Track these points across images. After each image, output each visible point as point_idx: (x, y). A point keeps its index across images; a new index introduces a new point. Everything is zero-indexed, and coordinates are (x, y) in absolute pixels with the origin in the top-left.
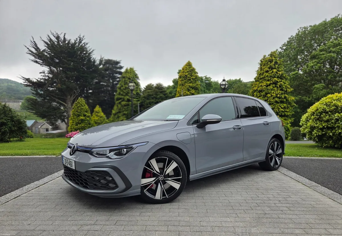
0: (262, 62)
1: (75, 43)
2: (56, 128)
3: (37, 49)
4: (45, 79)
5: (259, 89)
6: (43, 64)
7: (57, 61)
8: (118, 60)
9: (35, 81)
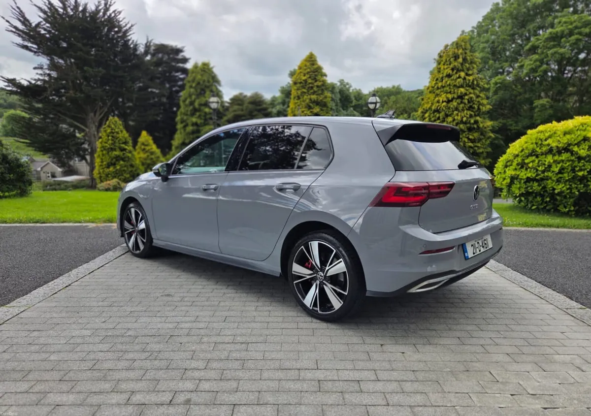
0: (441, 57)
1: (97, 11)
2: (70, 171)
3: (25, 21)
4: (44, 81)
5: (433, 108)
6: (40, 52)
7: (65, 45)
8: (179, 46)
9: (25, 83)
